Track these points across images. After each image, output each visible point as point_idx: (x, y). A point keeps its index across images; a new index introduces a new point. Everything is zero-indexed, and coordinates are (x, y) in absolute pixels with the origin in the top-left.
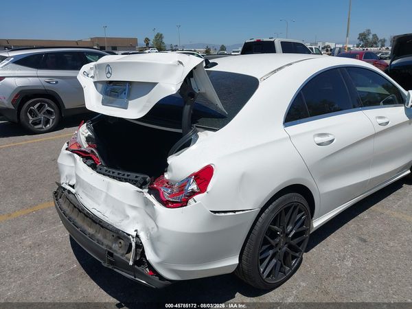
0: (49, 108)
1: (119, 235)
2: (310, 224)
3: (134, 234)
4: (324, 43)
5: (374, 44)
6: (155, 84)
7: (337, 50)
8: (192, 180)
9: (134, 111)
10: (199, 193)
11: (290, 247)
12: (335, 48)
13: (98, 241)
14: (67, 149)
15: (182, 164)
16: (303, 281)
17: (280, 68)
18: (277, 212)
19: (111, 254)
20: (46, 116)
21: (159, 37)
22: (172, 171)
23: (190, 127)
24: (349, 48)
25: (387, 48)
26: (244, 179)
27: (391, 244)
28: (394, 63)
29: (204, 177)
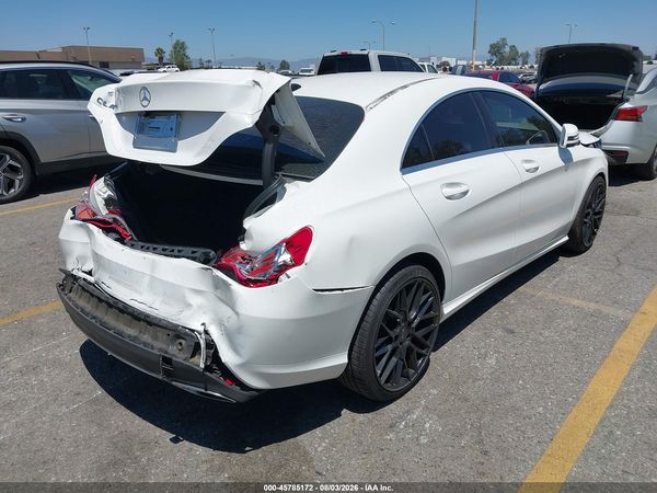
0: (12, 162)
1: (178, 333)
2: (439, 310)
3: (201, 329)
4: (439, 58)
5: (512, 60)
6: (219, 114)
7: (460, 68)
8: (283, 249)
9: (189, 154)
10: (293, 266)
11: (415, 340)
12: (457, 66)
13: (145, 344)
14: (72, 218)
15: (265, 229)
16: (434, 387)
17: (392, 93)
18: (396, 290)
19: (167, 361)
20: (8, 175)
21: (180, 47)
22: (251, 238)
23: (273, 177)
24: (477, 66)
25: (532, 67)
26: (352, 246)
27: (547, 334)
28: (541, 87)
29: (299, 243)
